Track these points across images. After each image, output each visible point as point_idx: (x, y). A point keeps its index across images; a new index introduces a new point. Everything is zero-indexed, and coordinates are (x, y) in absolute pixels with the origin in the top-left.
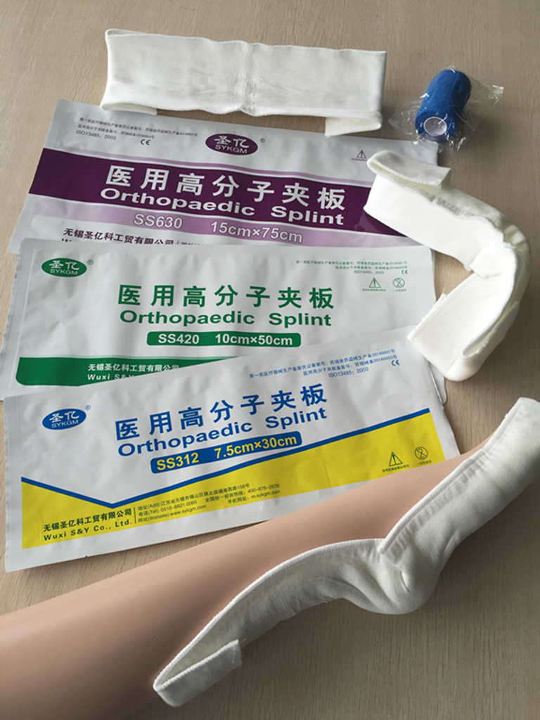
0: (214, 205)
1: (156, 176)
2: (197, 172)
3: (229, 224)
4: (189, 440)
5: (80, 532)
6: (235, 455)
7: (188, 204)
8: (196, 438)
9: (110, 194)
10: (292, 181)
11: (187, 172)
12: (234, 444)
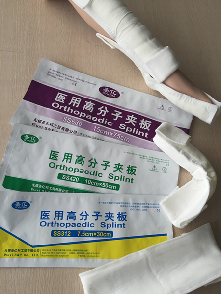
0: (97, 119)
1: (76, 100)
2: (93, 102)
3: (101, 128)
4: (68, 225)
5: (18, 255)
6: (85, 236)
7: (86, 115)
8: (71, 225)
9: (56, 105)
10: (130, 114)
11: (89, 100)
12: (86, 231)
